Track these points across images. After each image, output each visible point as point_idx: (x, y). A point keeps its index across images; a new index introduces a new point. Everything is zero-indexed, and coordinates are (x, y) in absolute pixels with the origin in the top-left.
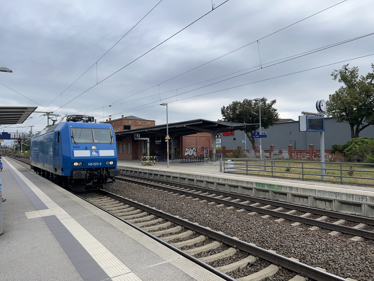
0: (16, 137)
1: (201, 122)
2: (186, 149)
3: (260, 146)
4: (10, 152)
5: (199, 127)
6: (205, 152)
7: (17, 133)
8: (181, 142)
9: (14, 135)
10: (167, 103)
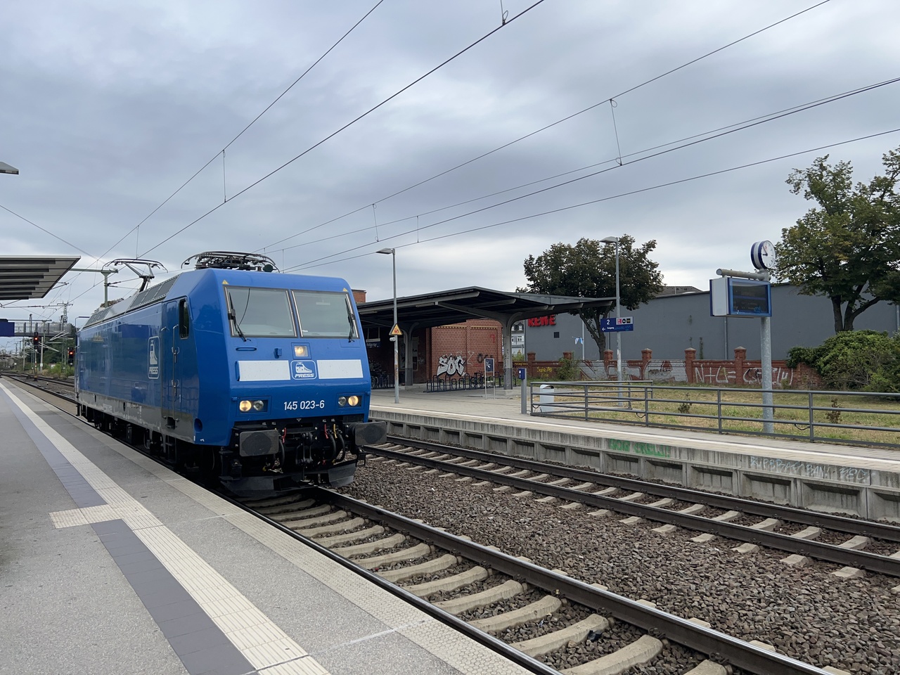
0: (28, 331)
1: (477, 295)
2: (441, 359)
3: (618, 351)
4: (13, 367)
5: (472, 307)
6: (487, 367)
7: (31, 320)
8: (427, 342)
9: (23, 325)
10: (394, 249)
